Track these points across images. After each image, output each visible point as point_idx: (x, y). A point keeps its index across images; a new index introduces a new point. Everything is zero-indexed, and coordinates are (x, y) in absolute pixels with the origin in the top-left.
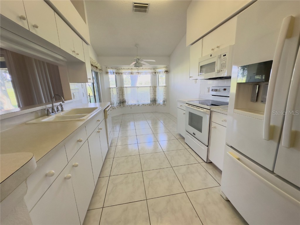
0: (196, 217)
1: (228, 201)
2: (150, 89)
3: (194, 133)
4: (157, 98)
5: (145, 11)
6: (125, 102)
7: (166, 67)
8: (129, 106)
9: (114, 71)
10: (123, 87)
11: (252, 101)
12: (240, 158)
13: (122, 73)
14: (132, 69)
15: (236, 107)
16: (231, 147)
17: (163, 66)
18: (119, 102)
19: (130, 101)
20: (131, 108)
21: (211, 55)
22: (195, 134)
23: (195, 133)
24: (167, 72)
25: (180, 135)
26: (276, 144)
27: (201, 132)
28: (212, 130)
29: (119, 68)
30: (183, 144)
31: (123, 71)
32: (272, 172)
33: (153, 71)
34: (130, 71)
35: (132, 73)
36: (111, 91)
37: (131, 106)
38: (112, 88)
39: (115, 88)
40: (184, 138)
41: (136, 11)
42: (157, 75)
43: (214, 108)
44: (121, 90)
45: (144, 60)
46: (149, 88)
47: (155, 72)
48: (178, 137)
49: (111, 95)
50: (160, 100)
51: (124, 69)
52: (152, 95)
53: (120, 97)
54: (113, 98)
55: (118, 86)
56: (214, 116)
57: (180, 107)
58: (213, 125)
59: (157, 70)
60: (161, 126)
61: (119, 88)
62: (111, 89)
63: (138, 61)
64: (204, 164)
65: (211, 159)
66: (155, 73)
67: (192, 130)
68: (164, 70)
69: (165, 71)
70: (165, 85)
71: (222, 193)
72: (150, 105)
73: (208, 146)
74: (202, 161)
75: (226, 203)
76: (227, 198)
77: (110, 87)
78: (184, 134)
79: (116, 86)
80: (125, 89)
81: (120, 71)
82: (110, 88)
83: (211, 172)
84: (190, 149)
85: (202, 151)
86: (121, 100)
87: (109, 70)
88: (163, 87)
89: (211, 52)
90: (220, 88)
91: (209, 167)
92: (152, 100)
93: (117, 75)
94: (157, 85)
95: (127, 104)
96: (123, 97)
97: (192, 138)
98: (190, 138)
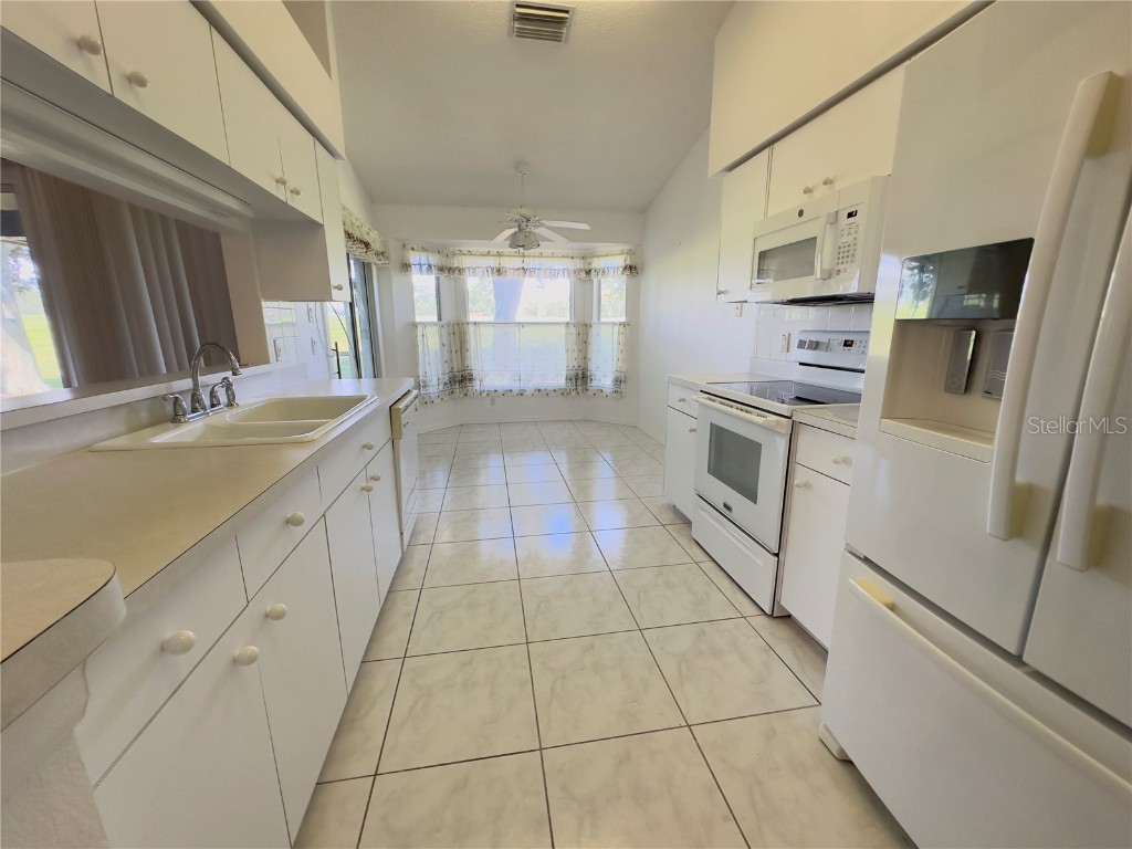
1: (847, 762)
2: (566, 334)
3: (726, 506)
5: (556, 38)
6: (471, 380)
7: (630, 253)
8: (484, 394)
9: (434, 259)
10: (464, 321)
11: (950, 388)
12: (898, 603)
13: (463, 270)
14: (499, 255)
15: (890, 411)
16: (866, 560)
17: (618, 247)
18: (447, 377)
19: (490, 375)
20: (493, 401)
21: (801, 213)
22: (729, 509)
23: (730, 504)
24: (631, 269)
25: (675, 510)
26: (1033, 555)
27: (755, 503)
28: (797, 496)
29: (452, 249)
30: (684, 542)
31: (466, 262)
32: (1017, 660)
33: (579, 264)
34: (493, 262)
35: (499, 271)
36: (420, 336)
37: (493, 395)
38: (423, 323)
39: (433, 324)
40: (688, 523)
41: (521, 34)
42: (595, 280)
43: (805, 413)
44: (457, 335)
45: (548, 223)
46: (563, 328)
47: (588, 268)
48: (666, 517)
49: (417, 353)
50: (603, 376)
51: (472, 255)
52: (575, 355)
53: (451, 360)
54: (427, 363)
55: (448, 316)
56: (805, 440)
57: (680, 406)
58: (800, 476)
59: (597, 263)
60: (603, 475)
61: (448, 325)
62: (420, 329)
63: (523, 225)
64: (761, 622)
65: (789, 604)
66: (588, 272)
67: (721, 492)
68: (620, 261)
69: (625, 268)
70: (623, 320)
71: (827, 734)
72: (564, 393)
73: (777, 555)
74: (754, 611)
75: (838, 768)
76: (842, 751)
77: (417, 320)
78: (689, 507)
79: (440, 319)
80: (471, 328)
81: (456, 262)
82: (415, 325)
83: (784, 650)
84: (712, 565)
85: (756, 571)
86: (456, 369)
87: (414, 257)
88: (616, 328)
89: (801, 201)
90: (832, 336)
91: (778, 635)
92: (573, 373)
93: (443, 277)
94: (595, 319)
95: (478, 388)
96: (463, 358)
97: (720, 522)
98: (713, 522)
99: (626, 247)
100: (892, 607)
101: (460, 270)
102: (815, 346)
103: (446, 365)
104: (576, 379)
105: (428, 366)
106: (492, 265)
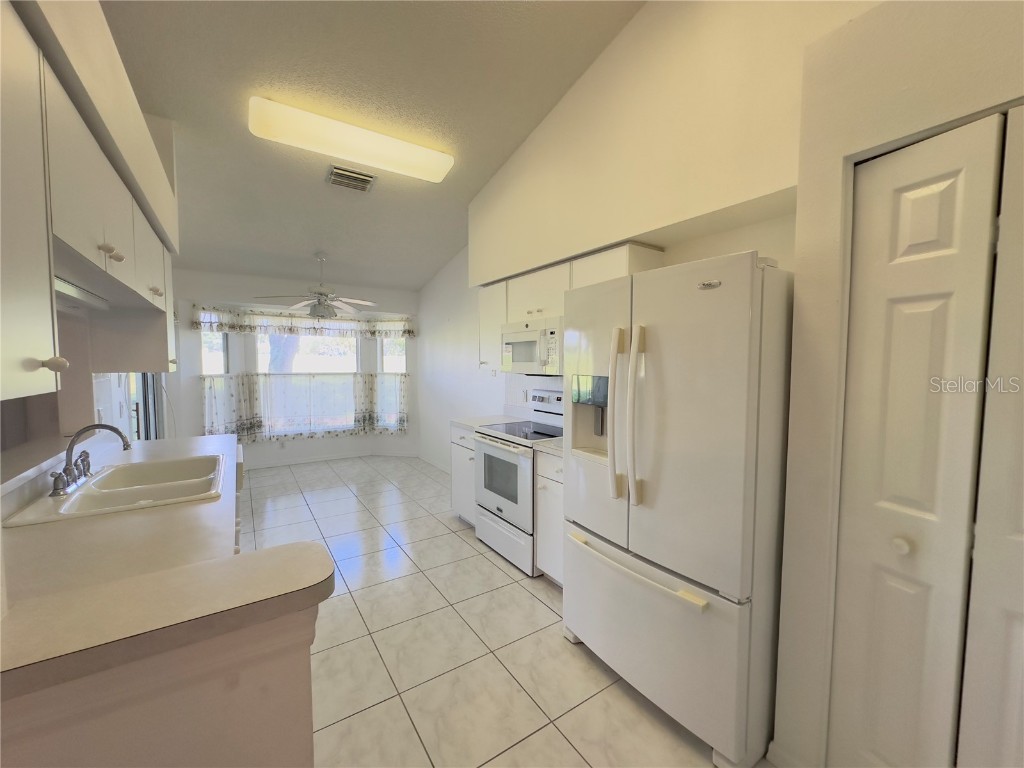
0: (519, 691)
1: (579, 643)
2: (354, 383)
3: (498, 509)
4: (378, 410)
5: (363, 189)
6: (260, 425)
7: (407, 320)
8: (274, 440)
9: (226, 318)
10: (254, 372)
11: (596, 434)
12: (589, 541)
13: (255, 327)
14: (291, 316)
15: (575, 446)
16: (574, 523)
17: (397, 316)
18: (234, 425)
19: (276, 420)
20: (283, 445)
21: (527, 326)
22: (501, 511)
23: (501, 508)
24: (409, 332)
25: (461, 520)
26: (626, 502)
27: (516, 503)
28: (540, 494)
29: (242, 309)
30: (472, 541)
31: (258, 321)
32: (627, 551)
33: (364, 326)
34: (286, 322)
35: (290, 329)
36: (207, 390)
37: (282, 440)
38: (211, 376)
39: (221, 376)
40: (472, 528)
41: (334, 182)
42: (379, 339)
43: (542, 444)
44: (246, 385)
45: (344, 300)
46: (351, 378)
47: (373, 329)
48: (455, 526)
49: (203, 404)
50: (389, 416)
51: (262, 314)
52: (362, 400)
53: (239, 409)
54: (214, 412)
55: (236, 370)
56: (541, 460)
57: (461, 442)
58: (540, 482)
59: (380, 326)
61: (237, 377)
62: (207, 384)
63: (322, 300)
64: (527, 582)
65: (542, 566)
66: (373, 333)
67: (494, 500)
68: (400, 326)
69: (404, 332)
70: (404, 371)
71: (568, 632)
72: (352, 433)
73: (532, 535)
74: (522, 576)
75: (575, 648)
76: (576, 637)
77: (205, 373)
78: (472, 515)
79: (228, 372)
80: (261, 380)
81: (247, 321)
82: (202, 378)
83: (542, 596)
84: (492, 553)
85: (517, 547)
86: (244, 418)
87: (205, 317)
88: (398, 379)
89: (527, 319)
90: (550, 394)
91: (538, 587)
92: (361, 416)
93: (232, 334)
94: (379, 371)
95: (267, 434)
96: (252, 407)
97: (494, 521)
98: (491, 522)
99: (405, 316)
100: (586, 543)
101: (252, 328)
102: (542, 399)
103: (234, 414)
104: (364, 420)
105: (214, 416)
106: (284, 324)
